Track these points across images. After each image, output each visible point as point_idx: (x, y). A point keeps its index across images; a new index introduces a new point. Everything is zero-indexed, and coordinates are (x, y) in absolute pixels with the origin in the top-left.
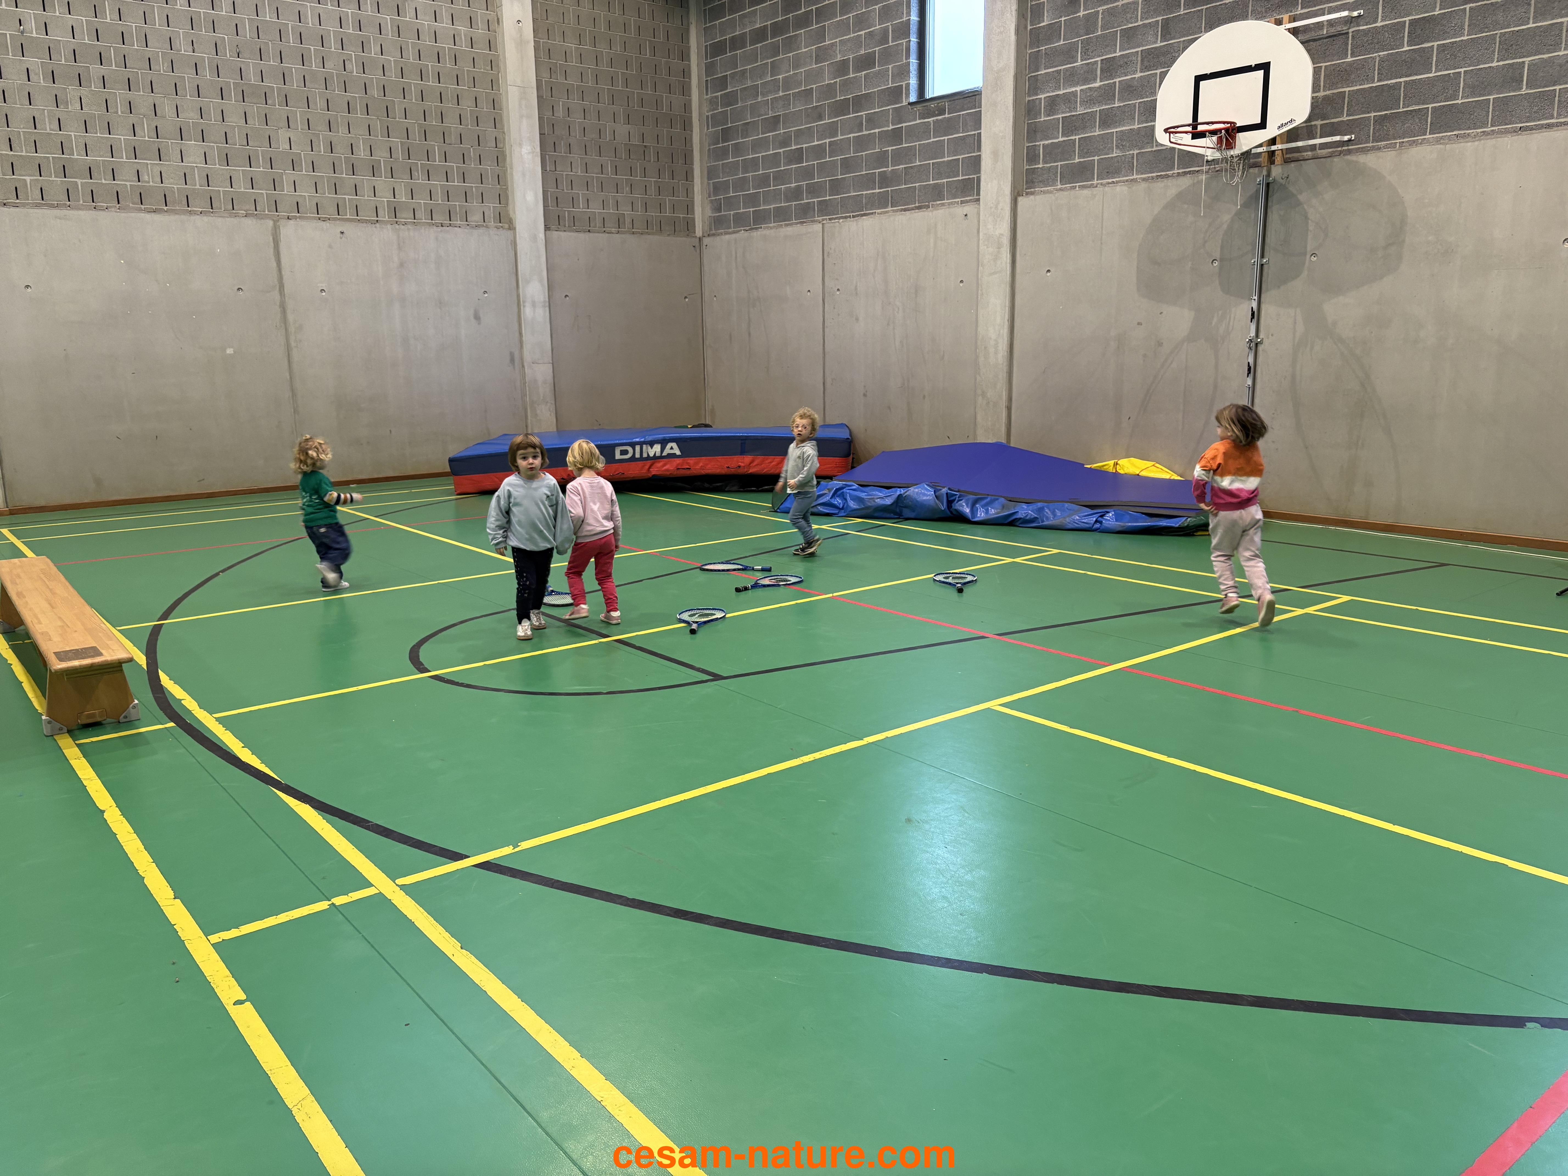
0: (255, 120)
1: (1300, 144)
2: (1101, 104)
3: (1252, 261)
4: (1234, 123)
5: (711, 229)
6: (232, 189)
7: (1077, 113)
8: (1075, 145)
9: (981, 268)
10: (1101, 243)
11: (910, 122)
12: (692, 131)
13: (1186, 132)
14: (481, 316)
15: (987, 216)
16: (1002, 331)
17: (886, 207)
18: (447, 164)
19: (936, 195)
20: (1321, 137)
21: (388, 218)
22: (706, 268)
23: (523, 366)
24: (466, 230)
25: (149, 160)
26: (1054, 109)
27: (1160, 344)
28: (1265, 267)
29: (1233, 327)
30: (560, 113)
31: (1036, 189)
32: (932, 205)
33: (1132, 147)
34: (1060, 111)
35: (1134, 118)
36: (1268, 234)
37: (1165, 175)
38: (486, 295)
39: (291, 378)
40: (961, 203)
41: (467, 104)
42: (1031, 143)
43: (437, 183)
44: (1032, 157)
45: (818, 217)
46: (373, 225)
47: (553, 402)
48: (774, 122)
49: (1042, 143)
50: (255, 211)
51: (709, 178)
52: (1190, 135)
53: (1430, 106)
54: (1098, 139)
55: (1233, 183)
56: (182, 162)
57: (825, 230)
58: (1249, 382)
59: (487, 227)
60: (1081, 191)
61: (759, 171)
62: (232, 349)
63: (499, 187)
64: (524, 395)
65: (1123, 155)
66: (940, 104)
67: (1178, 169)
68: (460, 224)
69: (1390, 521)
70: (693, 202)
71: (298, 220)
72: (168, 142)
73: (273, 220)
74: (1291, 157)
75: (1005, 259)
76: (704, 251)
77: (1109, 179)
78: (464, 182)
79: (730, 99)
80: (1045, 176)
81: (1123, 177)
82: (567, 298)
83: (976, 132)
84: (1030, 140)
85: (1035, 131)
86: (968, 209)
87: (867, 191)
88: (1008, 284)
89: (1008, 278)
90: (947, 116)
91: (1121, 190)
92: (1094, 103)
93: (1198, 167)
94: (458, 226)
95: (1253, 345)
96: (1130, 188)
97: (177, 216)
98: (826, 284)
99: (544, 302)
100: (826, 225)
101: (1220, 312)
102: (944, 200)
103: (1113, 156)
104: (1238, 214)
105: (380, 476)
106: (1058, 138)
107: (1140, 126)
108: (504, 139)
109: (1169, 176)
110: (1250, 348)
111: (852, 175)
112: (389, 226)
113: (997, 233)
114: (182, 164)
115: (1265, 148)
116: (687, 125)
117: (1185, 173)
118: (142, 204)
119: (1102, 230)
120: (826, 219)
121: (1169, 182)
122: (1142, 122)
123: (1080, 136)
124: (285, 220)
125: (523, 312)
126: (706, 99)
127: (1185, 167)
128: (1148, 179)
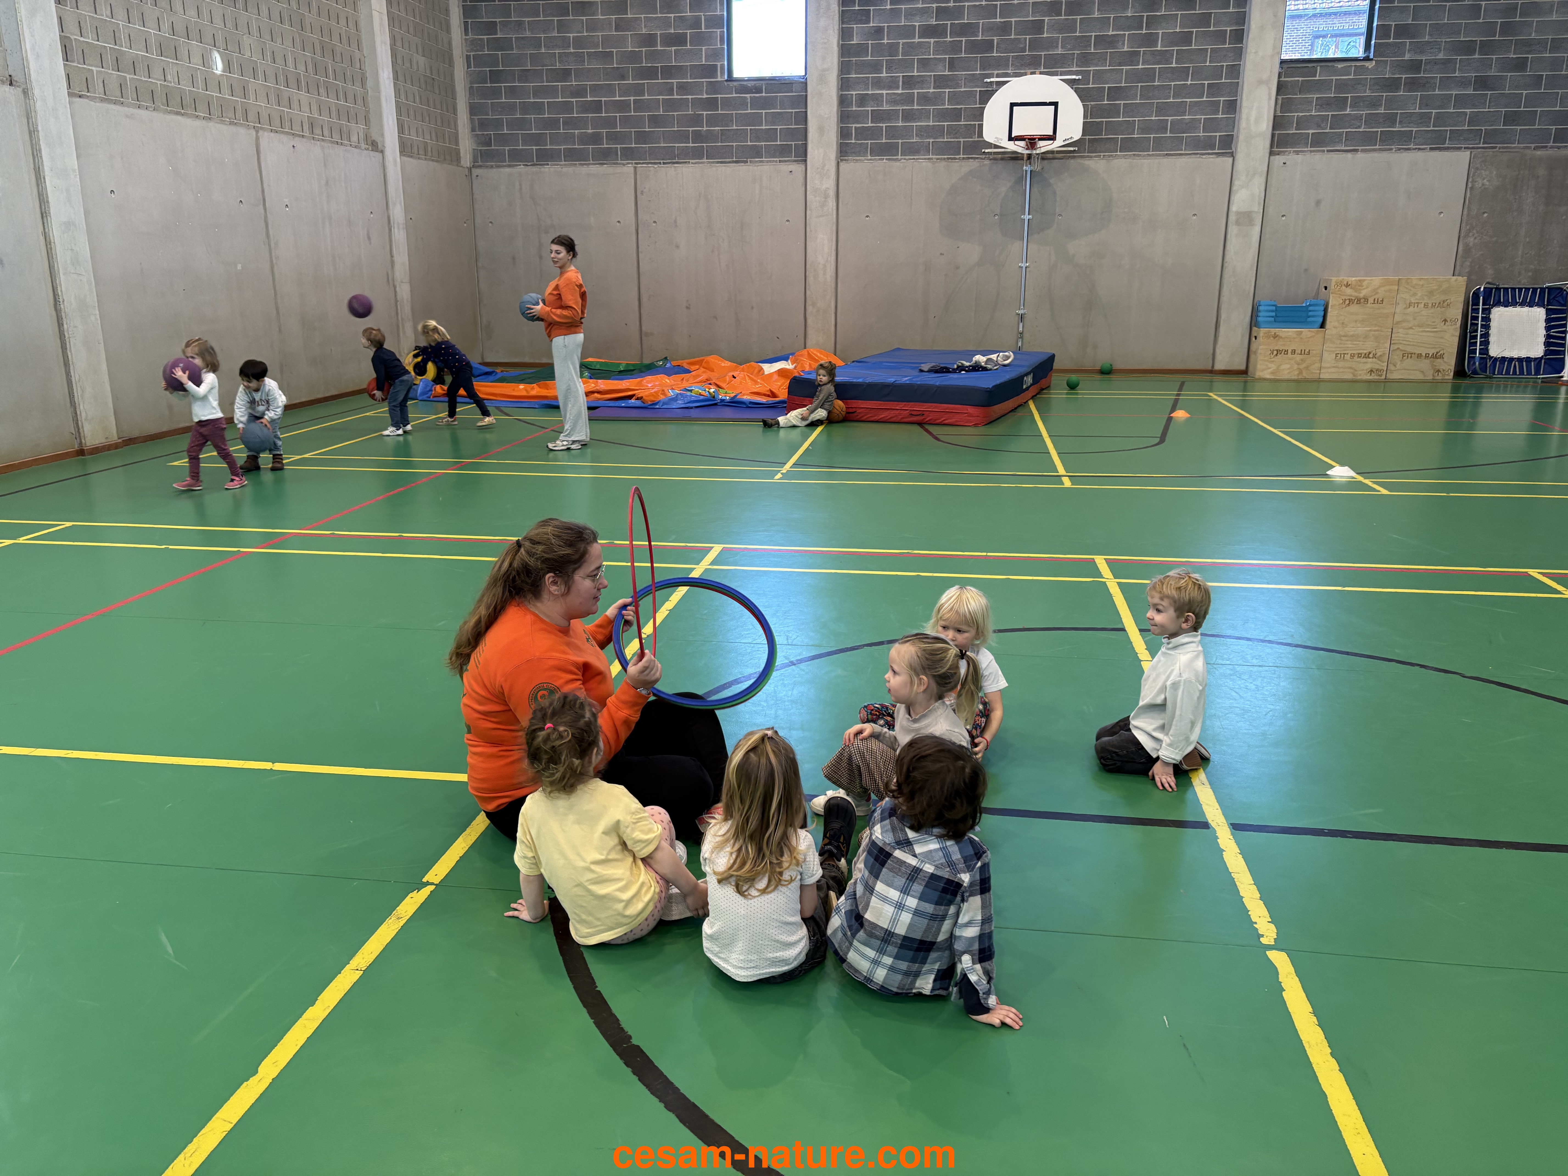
2: (903, 105)
3: (1022, 217)
7: (884, 109)
8: (882, 130)
9: (809, 212)
10: (912, 199)
11: (726, 94)
12: (454, 67)
14: (371, 236)
15: (814, 172)
18: (336, 82)
22: (478, 198)
23: (395, 285)
26: (865, 103)
27: (958, 268)
28: (1030, 221)
29: (1010, 257)
31: (853, 157)
32: (751, 161)
33: (929, 137)
34: (869, 105)
36: (1031, 201)
38: (372, 216)
41: (343, 24)
42: (844, 124)
43: (333, 101)
44: (849, 134)
48: (562, 74)
49: (854, 125)
51: (473, 114)
53: (1121, 136)
54: (901, 128)
57: (638, 173)
60: (888, 162)
61: (545, 114)
62: (240, 265)
64: (397, 313)
65: (923, 142)
66: (749, 85)
67: (963, 155)
68: (346, 143)
70: (458, 134)
73: (255, 130)
75: (830, 207)
76: (475, 181)
77: (910, 156)
78: (346, 102)
79: (502, 44)
80: (857, 150)
81: (921, 156)
82: (413, 221)
85: (848, 117)
86: (796, 167)
87: (677, 143)
88: (834, 224)
89: (833, 220)
90: (764, 94)
92: (897, 104)
93: (977, 155)
96: (932, 164)
98: (640, 216)
99: (405, 224)
100: (636, 169)
101: (1000, 248)
102: (762, 158)
103: (913, 141)
104: (1011, 187)
106: (868, 124)
107: (934, 124)
108: (365, 61)
109: (957, 159)
111: (661, 129)
113: (824, 187)
116: (450, 61)
118: (167, 105)
119: (912, 190)
120: (633, 163)
123: (886, 125)
124: (261, 131)
125: (393, 232)
126: (467, 40)
128: (941, 159)
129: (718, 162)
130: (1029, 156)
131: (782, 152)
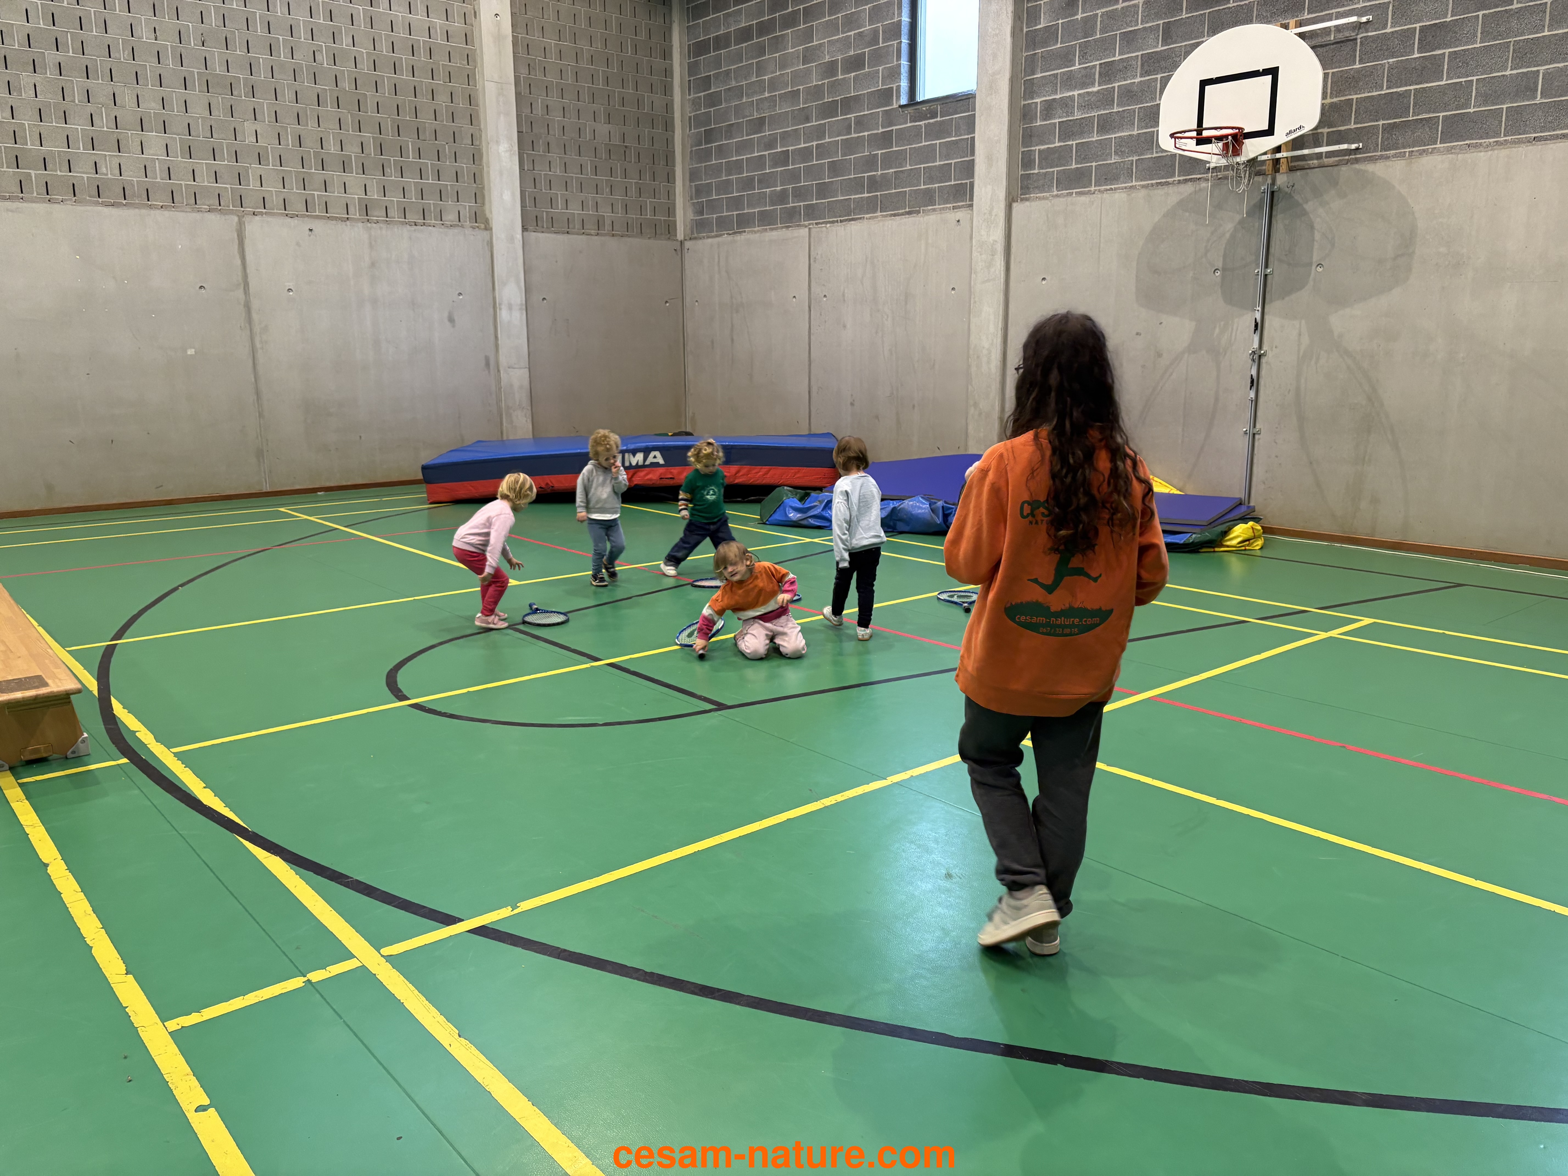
0: (220, 112)
1: (1306, 152)
2: (1099, 109)
3: (1256, 271)
4: (1242, 129)
5: (692, 233)
6: (195, 183)
7: (1075, 118)
8: (1072, 151)
9: (973, 276)
10: (1099, 251)
11: (901, 125)
12: (674, 132)
13: (1191, 138)
14: (456, 318)
15: (981, 221)
16: (995, 341)
17: (875, 211)
18: (421, 161)
19: (927, 200)
20: (1327, 145)
21: (360, 216)
22: (688, 272)
23: (499, 371)
24: (441, 230)
25: (107, 152)
26: (1051, 114)
27: (1160, 355)
28: (1269, 277)
29: (1235, 339)
30: (539, 110)
31: (1032, 195)
32: (923, 210)
33: (1132, 152)
34: (1057, 116)
35: (1133, 124)
36: (1272, 243)
37: (1165, 182)
38: (461, 297)
39: (256, 381)
40: (953, 209)
41: (442, 99)
42: (1027, 147)
43: (411, 181)
44: (1027, 162)
45: (804, 221)
46: (344, 223)
47: (529, 408)
48: (759, 124)
49: (1037, 148)
50: (219, 205)
51: (691, 180)
52: (1194, 142)
53: (1441, 114)
54: (1096, 145)
55: (1239, 191)
56: (143, 154)
57: (812, 235)
58: (1252, 395)
59: (462, 226)
60: (1079, 198)
61: (743, 173)
62: (193, 350)
63: (475, 185)
64: (499, 400)
65: (1122, 162)
66: (932, 107)
67: (1179, 176)
68: (434, 223)
69: (1396, 539)
70: (674, 205)
71: (264, 216)
72: (128, 133)
73: (238, 216)
74: (1296, 165)
75: (999, 267)
76: (686, 255)
77: (1107, 185)
78: (439, 180)
79: (713, 100)
80: (1041, 182)
81: (1121, 184)
82: (545, 301)
83: (969, 136)
84: (1025, 145)
85: (1031, 136)
86: (960, 214)
87: (855, 195)
88: (1002, 292)
89: (1002, 286)
90: (939, 119)
91: (1120, 197)
92: (1092, 108)
93: (1200, 174)
94: (432, 225)
95: (1256, 357)
96: (1129, 195)
97: (137, 210)
98: (812, 289)
99: (521, 304)
100: (813, 231)
101: (1222, 323)
102: (935, 205)
103: (1111, 162)
104: (1241, 222)
105: (349, 483)
106: (1055, 143)
107: (1139, 132)
108: (481, 136)
109: (1170, 184)
110: (1253, 360)
111: (840, 178)
112: (360, 225)
113: (991, 239)
114: (143, 156)
115: (1269, 156)
116: (668, 125)
117: (1186, 181)
118: (99, 197)
119: (1100, 238)
120: (813, 224)
121: (1171, 190)
122: (1142, 128)
123: (1077, 142)
124: (250, 216)
125: (500, 314)
126: (689, 100)
127: (1187, 174)
128: (1147, 186)
129: (891, 215)
131: (957, 195)
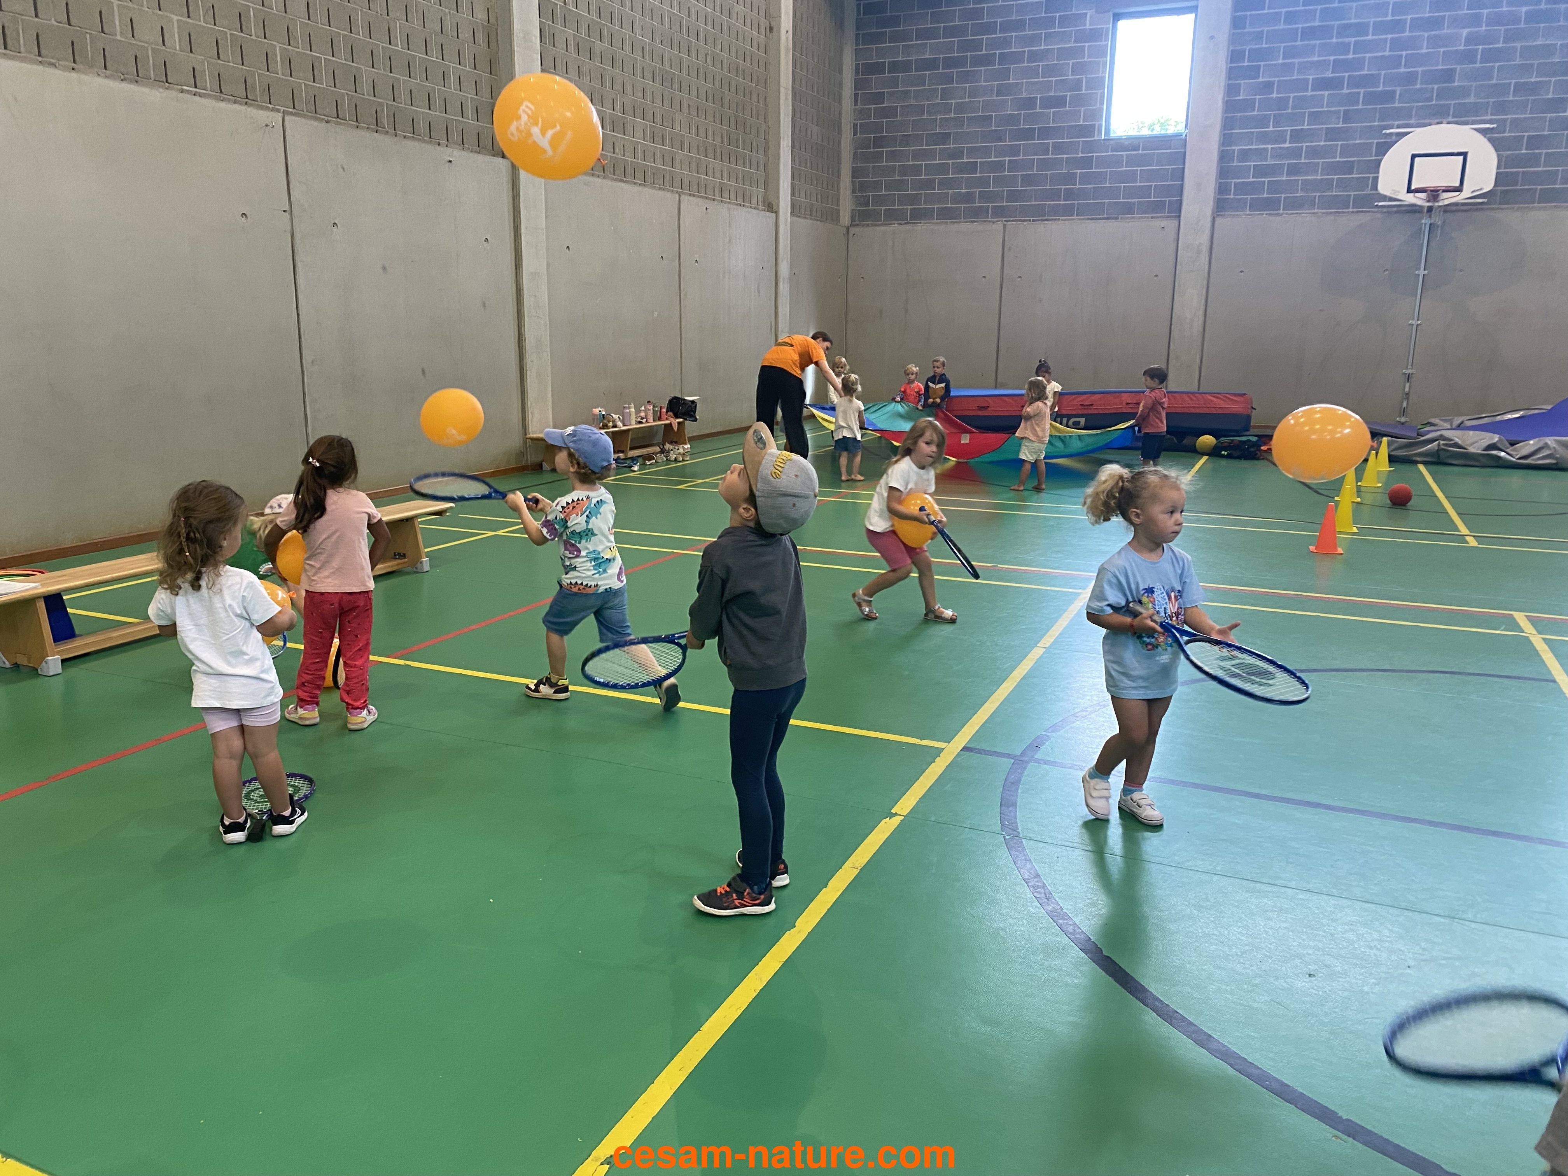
2: (1289, 159)
3: (1416, 272)
5: (854, 221)
6: (654, 165)
7: (1268, 163)
8: (1264, 185)
9: (1178, 267)
10: (1291, 255)
11: (1101, 153)
14: (761, 289)
15: (1188, 228)
16: (1197, 315)
17: (1071, 215)
21: (721, 197)
22: (853, 255)
26: (1246, 158)
27: (1338, 324)
28: (1426, 276)
29: (1398, 314)
31: (1229, 213)
32: (1121, 217)
34: (1252, 160)
35: (1317, 172)
38: (763, 271)
40: (1153, 218)
42: (1223, 180)
43: (740, 168)
44: (1224, 190)
45: (994, 218)
49: (1234, 181)
53: (1539, 187)
54: (1285, 183)
57: (1006, 230)
60: (1268, 217)
61: (921, 176)
62: (656, 313)
63: (764, 174)
65: (1307, 196)
71: (685, 195)
75: (1201, 261)
76: (852, 239)
77: (1293, 210)
78: (751, 169)
79: (886, 113)
80: (1235, 205)
81: (1306, 210)
85: (1231, 172)
86: (1164, 223)
87: (1048, 201)
88: (1205, 279)
89: (1204, 276)
92: (1283, 158)
96: (1318, 218)
98: (1006, 272)
99: (788, 278)
100: (1008, 226)
101: (1389, 304)
102: (1134, 214)
103: (1298, 195)
104: (1406, 241)
106: (1249, 178)
107: (1322, 177)
111: (1035, 188)
113: (1196, 242)
119: (1292, 246)
123: (1270, 179)
126: (855, 109)
128: (1327, 213)
129: (1088, 219)
130: (1430, 209)
131: (1156, 208)
